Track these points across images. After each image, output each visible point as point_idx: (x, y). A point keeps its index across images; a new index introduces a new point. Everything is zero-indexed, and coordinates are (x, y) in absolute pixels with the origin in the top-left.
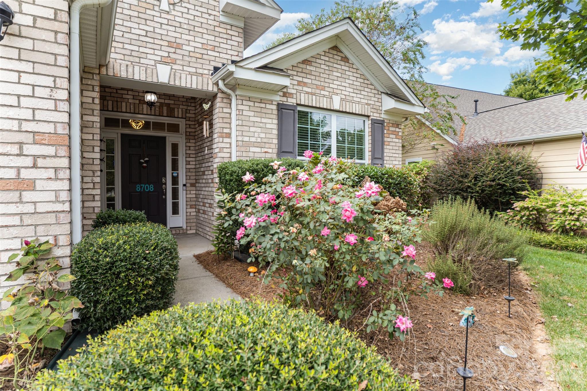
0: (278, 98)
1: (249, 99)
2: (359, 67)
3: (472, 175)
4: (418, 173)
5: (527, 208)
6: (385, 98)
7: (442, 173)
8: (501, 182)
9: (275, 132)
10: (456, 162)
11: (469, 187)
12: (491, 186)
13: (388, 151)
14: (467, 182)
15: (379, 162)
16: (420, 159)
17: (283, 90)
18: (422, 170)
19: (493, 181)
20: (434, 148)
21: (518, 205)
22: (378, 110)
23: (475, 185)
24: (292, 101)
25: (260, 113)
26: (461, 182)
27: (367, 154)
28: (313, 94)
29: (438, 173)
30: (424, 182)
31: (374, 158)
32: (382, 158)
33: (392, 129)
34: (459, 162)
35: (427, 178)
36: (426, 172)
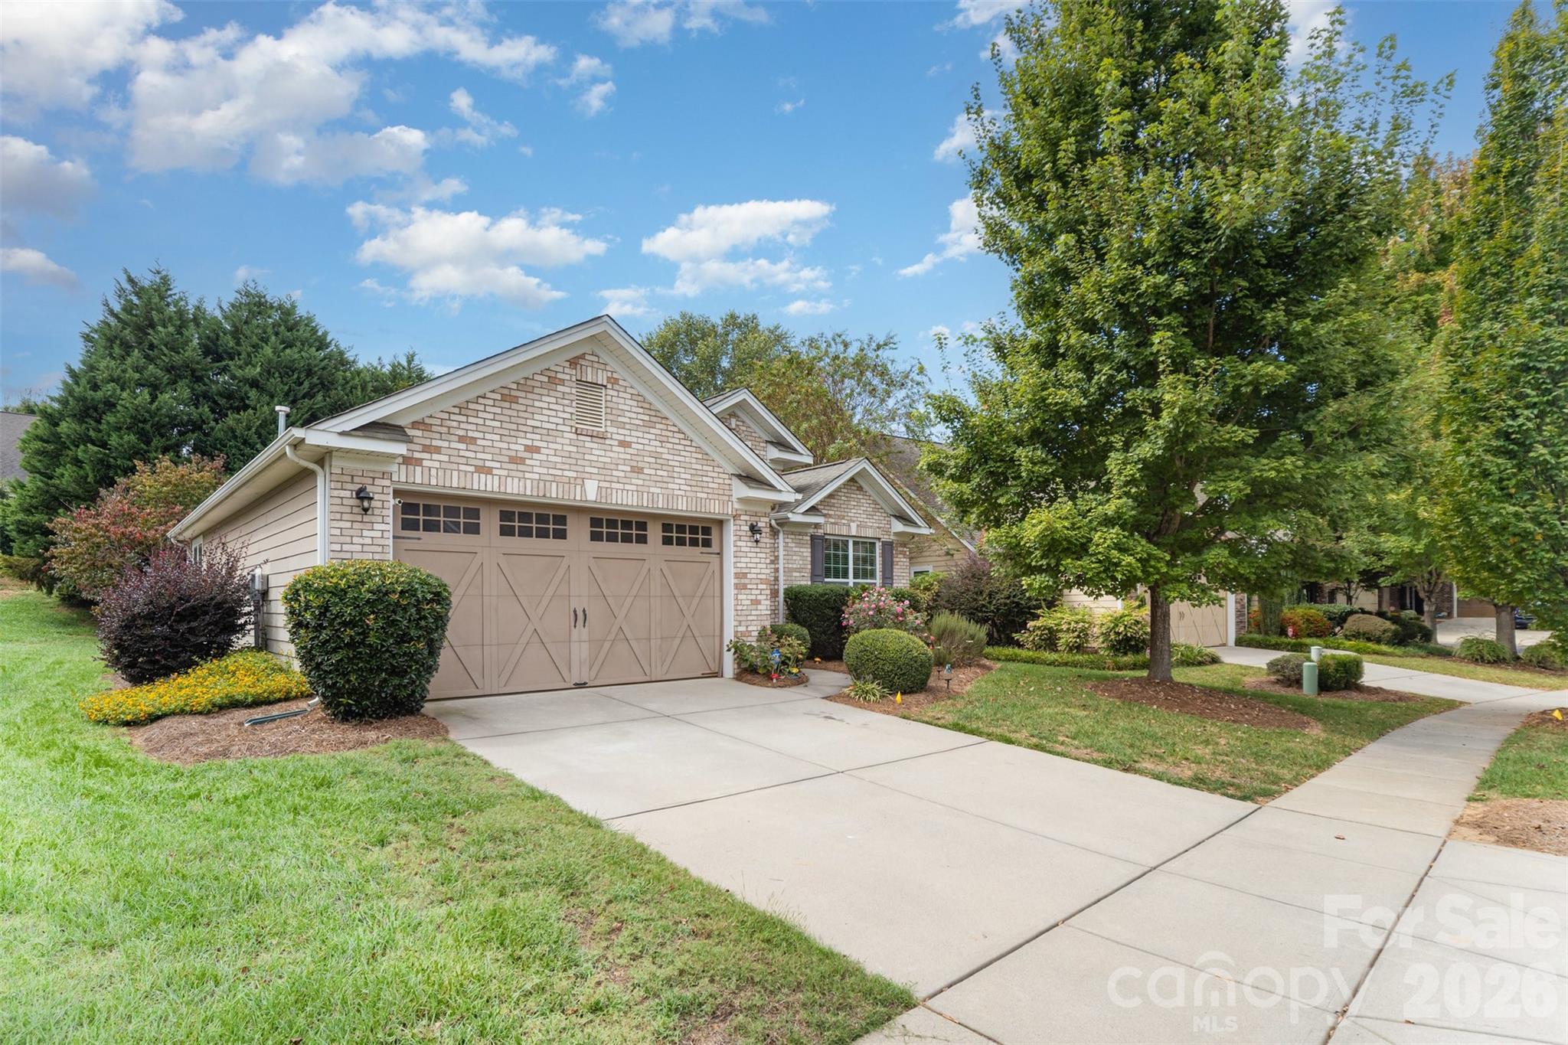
0: (811, 531)
1: (792, 533)
2: (871, 493)
3: (987, 591)
4: (926, 589)
5: (1039, 628)
6: (893, 520)
7: (955, 588)
8: (1016, 600)
9: (809, 559)
10: (970, 575)
11: (983, 606)
12: (1006, 604)
13: (896, 571)
14: (982, 600)
15: (889, 581)
16: (930, 568)
17: (817, 526)
18: (932, 585)
19: (1008, 598)
20: (948, 554)
21: (1031, 624)
22: (888, 532)
23: (990, 603)
24: (821, 532)
25: (800, 544)
26: (975, 600)
27: (879, 574)
28: (835, 524)
29: (950, 588)
30: (935, 600)
31: (884, 578)
32: (892, 578)
33: (900, 549)
34: (973, 576)
35: (937, 595)
36: (936, 588)
